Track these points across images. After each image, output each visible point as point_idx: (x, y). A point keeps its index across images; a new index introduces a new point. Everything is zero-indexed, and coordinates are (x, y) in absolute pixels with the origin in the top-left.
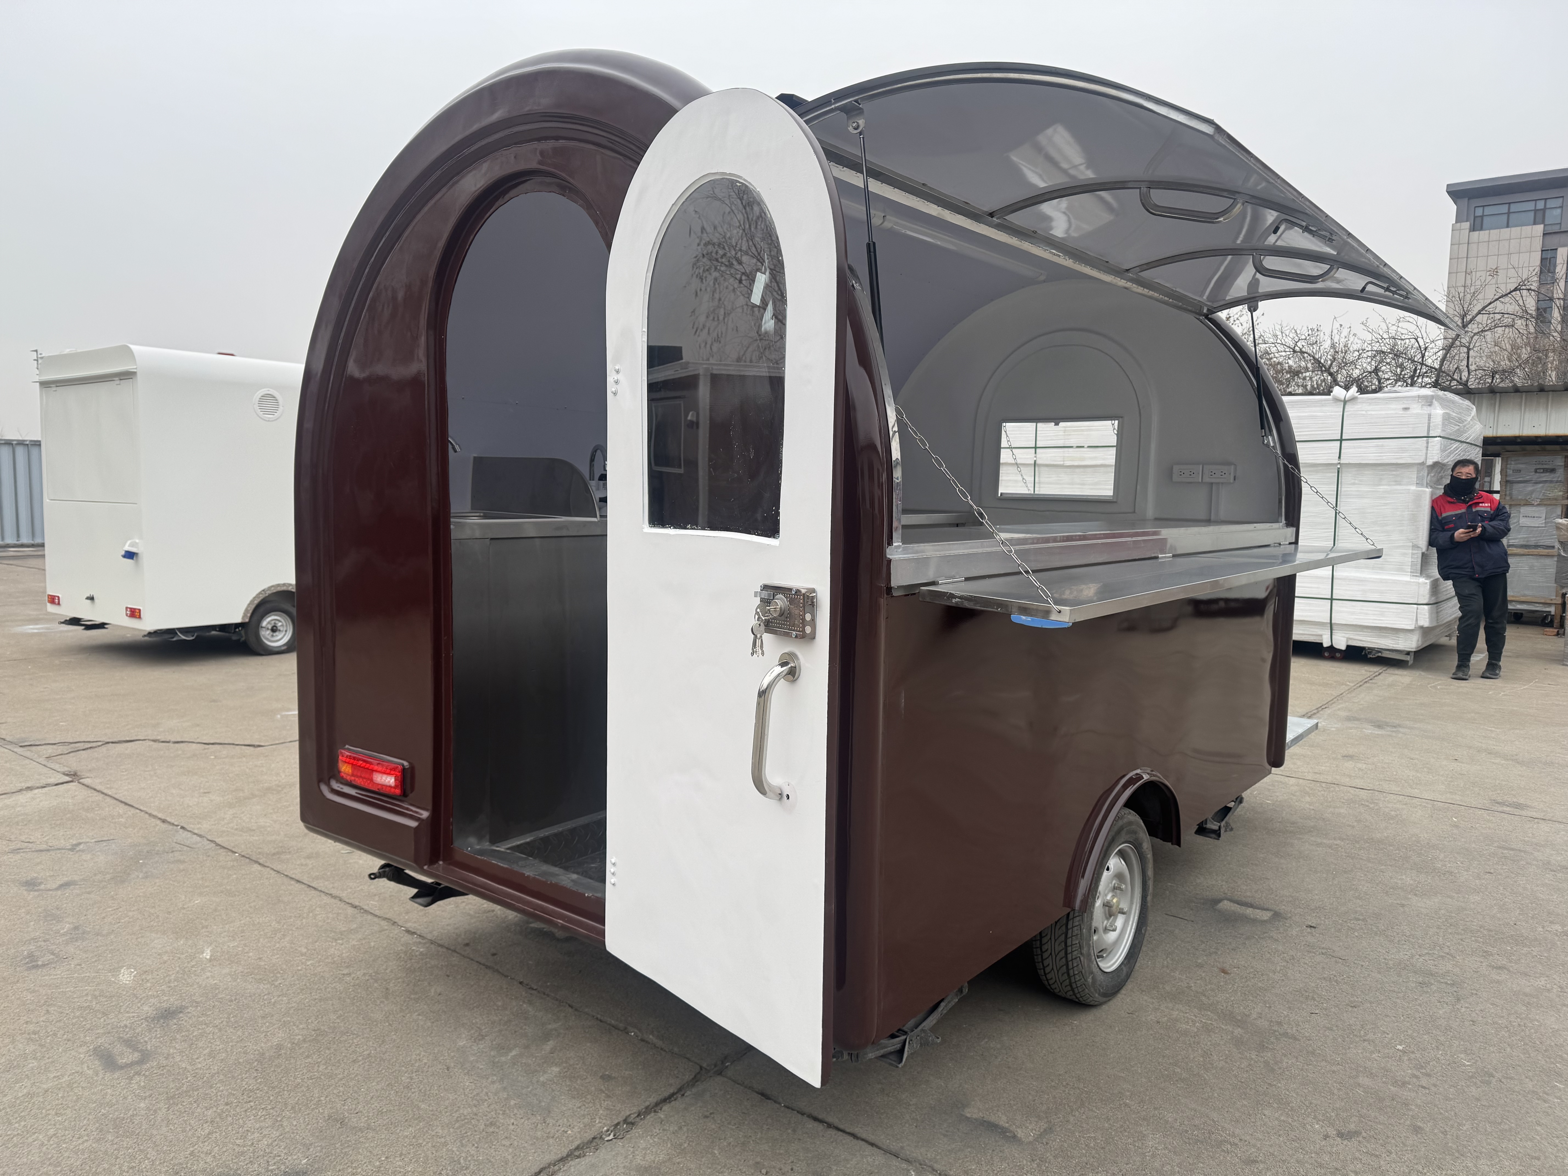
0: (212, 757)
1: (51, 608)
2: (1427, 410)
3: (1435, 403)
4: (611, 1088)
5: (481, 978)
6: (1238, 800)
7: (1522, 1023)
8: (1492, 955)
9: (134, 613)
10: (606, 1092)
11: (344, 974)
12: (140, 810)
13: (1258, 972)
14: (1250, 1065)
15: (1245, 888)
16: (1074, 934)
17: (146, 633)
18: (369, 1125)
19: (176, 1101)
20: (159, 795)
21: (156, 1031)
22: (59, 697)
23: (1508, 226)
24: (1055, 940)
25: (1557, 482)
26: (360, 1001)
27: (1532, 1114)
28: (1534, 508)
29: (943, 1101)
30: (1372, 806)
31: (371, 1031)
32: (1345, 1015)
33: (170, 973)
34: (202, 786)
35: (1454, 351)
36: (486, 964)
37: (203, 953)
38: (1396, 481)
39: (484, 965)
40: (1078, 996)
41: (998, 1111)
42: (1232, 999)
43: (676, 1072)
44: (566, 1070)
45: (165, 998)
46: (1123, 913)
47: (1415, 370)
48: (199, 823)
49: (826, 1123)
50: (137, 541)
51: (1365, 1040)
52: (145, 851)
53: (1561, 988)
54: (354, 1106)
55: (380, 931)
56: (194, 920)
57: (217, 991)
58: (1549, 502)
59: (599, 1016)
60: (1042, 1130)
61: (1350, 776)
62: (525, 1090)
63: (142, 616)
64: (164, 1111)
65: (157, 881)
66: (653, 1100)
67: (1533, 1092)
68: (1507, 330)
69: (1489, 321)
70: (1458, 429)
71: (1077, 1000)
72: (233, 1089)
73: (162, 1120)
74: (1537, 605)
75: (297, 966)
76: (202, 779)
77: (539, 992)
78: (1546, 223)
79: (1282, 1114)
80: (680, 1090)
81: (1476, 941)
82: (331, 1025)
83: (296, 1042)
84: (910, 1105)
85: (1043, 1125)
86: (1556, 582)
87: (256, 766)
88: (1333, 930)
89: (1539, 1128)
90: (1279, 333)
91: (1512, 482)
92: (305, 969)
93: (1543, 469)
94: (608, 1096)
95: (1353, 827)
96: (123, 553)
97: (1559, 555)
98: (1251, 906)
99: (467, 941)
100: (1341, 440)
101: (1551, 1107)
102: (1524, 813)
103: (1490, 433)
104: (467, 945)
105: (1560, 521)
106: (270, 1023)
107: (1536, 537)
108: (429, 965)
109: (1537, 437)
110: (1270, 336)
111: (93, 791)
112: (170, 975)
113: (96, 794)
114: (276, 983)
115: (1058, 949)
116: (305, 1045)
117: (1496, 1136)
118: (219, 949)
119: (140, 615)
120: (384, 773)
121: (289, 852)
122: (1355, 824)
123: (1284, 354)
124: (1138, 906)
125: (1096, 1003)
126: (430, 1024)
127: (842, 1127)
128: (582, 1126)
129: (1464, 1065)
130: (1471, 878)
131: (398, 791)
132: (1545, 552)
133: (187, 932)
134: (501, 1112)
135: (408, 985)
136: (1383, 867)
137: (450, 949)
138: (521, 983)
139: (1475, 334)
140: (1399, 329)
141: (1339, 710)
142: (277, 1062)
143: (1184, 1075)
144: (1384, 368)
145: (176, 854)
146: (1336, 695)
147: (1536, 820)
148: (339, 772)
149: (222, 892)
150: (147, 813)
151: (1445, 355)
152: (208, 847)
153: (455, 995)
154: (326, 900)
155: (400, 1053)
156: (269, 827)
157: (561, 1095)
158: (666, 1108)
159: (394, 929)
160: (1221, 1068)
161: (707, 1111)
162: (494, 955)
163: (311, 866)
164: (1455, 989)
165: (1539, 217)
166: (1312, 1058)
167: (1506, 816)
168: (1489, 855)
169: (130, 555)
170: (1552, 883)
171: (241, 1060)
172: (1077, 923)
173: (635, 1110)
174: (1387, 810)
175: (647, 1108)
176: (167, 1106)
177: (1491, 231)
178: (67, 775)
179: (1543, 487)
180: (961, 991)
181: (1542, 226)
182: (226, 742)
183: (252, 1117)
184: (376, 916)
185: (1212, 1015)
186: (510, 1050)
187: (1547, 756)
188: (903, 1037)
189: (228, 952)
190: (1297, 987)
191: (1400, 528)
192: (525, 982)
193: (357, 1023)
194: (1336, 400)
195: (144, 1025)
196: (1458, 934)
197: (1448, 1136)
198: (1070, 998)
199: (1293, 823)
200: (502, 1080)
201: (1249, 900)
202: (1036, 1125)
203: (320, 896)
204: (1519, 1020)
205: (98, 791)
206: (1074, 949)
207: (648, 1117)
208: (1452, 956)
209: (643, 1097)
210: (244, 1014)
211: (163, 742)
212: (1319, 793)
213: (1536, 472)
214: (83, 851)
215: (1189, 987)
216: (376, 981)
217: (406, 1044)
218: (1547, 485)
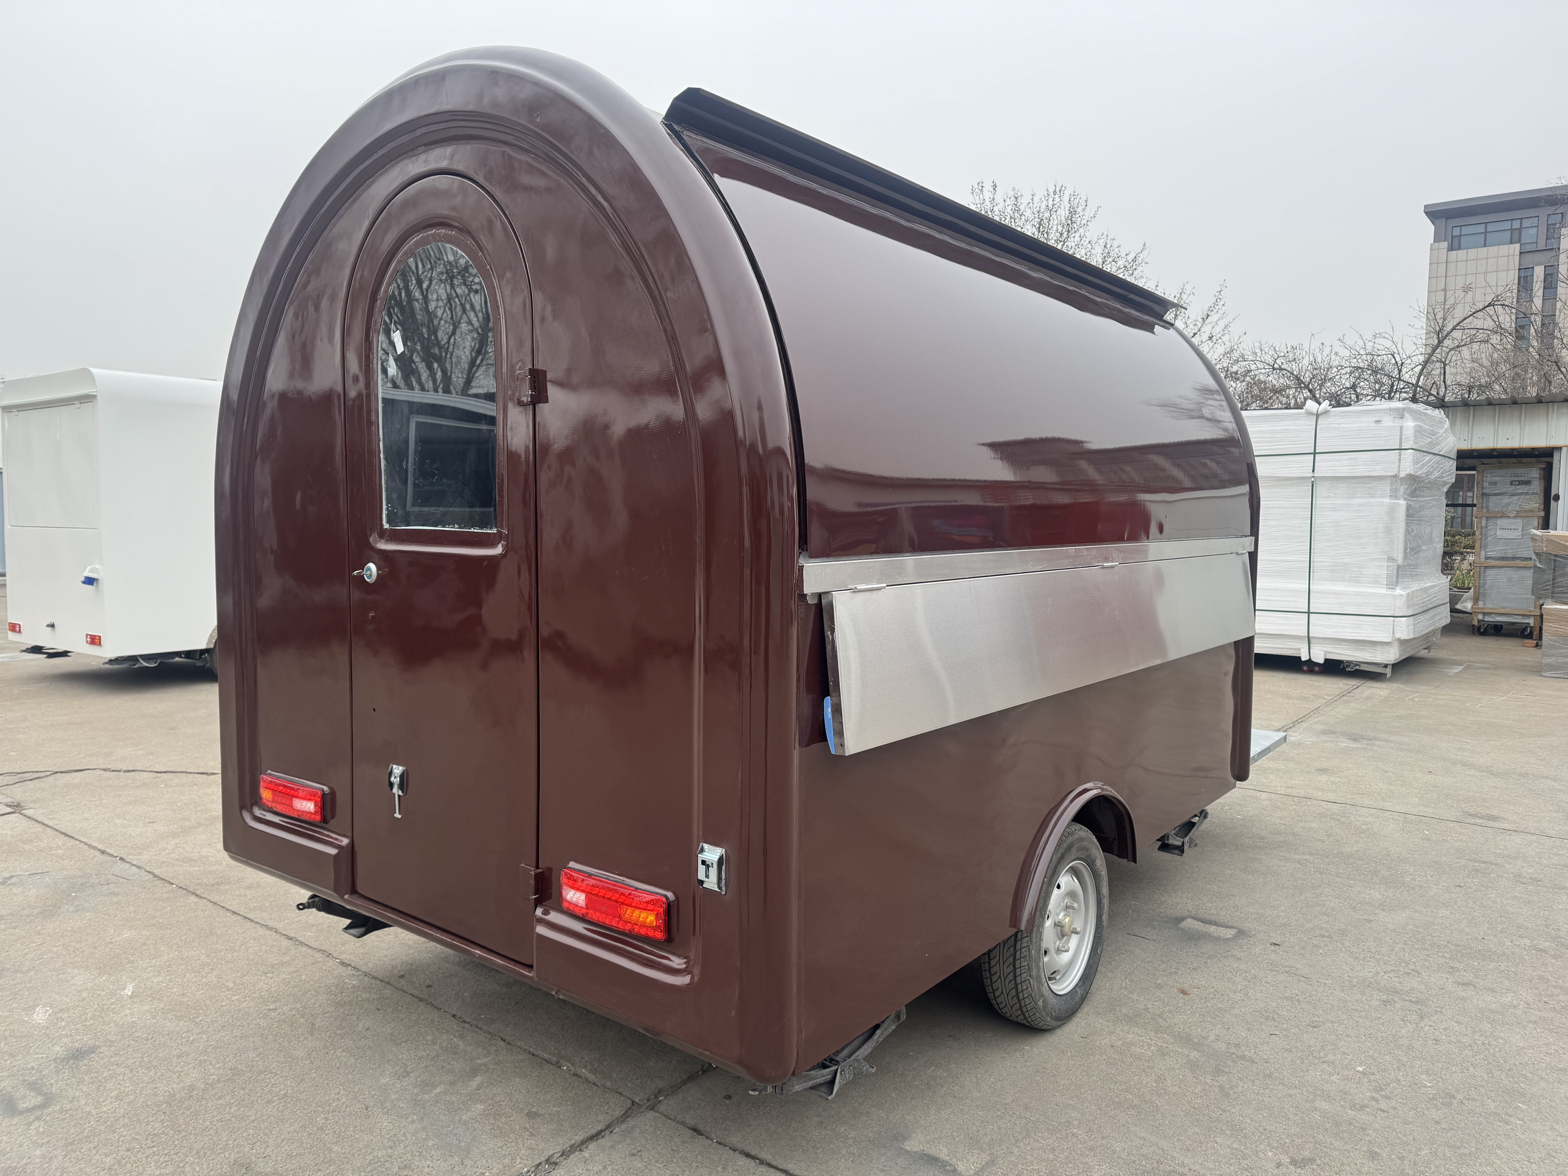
0: (162, 786)
1: (12, 636)
2: (1398, 422)
3: (1407, 415)
4: (536, 1126)
5: (413, 1011)
6: (1203, 814)
7: (1487, 1042)
8: (1458, 970)
9: (94, 640)
10: (531, 1130)
11: (270, 1010)
12: (80, 841)
13: (1218, 992)
14: (1204, 1090)
15: (1210, 905)
16: (1022, 956)
17: (107, 660)
18: (276, 1170)
19: (74, 1147)
20: (102, 826)
21: (64, 1073)
22: (13, 726)
23: (1485, 246)
24: (1004, 963)
25: (1533, 494)
26: (283, 1037)
27: (1493, 1137)
28: (1511, 520)
29: (883, 1134)
30: (1343, 820)
31: (291, 1069)
32: (1305, 1035)
33: (88, 1011)
34: (148, 815)
35: (1429, 367)
36: (420, 996)
37: (124, 989)
38: (1369, 494)
39: (417, 997)
40: (1029, 1020)
41: (939, 1143)
42: (1190, 1020)
43: (606, 1108)
44: (491, 1107)
45: (80, 1037)
46: (1077, 933)
47: (1392, 386)
48: (139, 854)
49: (758, 1159)
50: (97, 567)
51: (1324, 1062)
52: (80, 883)
53: (1528, 1004)
54: (263, 1150)
55: (313, 964)
56: (120, 955)
57: (134, 1030)
58: (1524, 514)
59: (531, 1050)
60: (983, 1163)
61: (1323, 790)
62: (446, 1129)
63: (102, 643)
64: (60, 1158)
65: (88, 914)
66: (579, 1138)
67: (1496, 1113)
68: (1483, 345)
69: (1464, 337)
70: (1431, 442)
71: (1028, 1024)
72: (137, 1134)
73: (57, 1169)
74: (1516, 617)
75: (222, 1002)
76: (149, 809)
77: (471, 1025)
78: (1523, 242)
79: (1234, 1141)
80: (608, 1127)
81: (1443, 957)
82: (249, 1063)
83: (210, 1082)
84: (848, 1139)
85: (985, 1157)
86: (1533, 593)
87: (207, 794)
88: (1297, 948)
89: (1499, 1152)
90: (1258, 351)
91: (1488, 495)
92: (230, 1005)
93: (1519, 481)
94: (532, 1135)
95: (1323, 841)
96: (83, 579)
97: (1535, 566)
98: (1216, 924)
99: (402, 973)
100: (1315, 454)
101: (1512, 1129)
102: (1497, 824)
103: (1465, 446)
104: (402, 976)
105: (1535, 532)
106: (185, 1063)
107: (1514, 549)
108: (360, 999)
109: (1513, 450)
110: (1249, 353)
111: (34, 822)
112: (87, 1014)
113: (37, 825)
114: (197, 1020)
115: (1007, 971)
116: (219, 1086)
117: (1455, 1161)
118: (142, 985)
119: (100, 642)
120: (304, 799)
121: (229, 883)
122: (1326, 838)
123: (1263, 371)
124: (1094, 925)
125: (1049, 1027)
126: (353, 1060)
127: (774, 1163)
128: (501, 1167)
129: (1426, 1087)
130: (1440, 892)
131: (318, 818)
132: (1523, 564)
133: (111, 968)
134: (417, 1154)
135: (336, 1020)
136: (1352, 882)
137: (384, 981)
138: (454, 1016)
139: (1451, 350)
140: (1376, 345)
141: (1315, 723)
142: (187, 1103)
143: (1136, 1101)
144: (1362, 384)
145: (111, 886)
146: (1313, 708)
147: (1509, 832)
148: (261, 798)
149: (153, 925)
150: (86, 844)
151: (1422, 370)
152: (145, 879)
153: (384, 1029)
154: (261, 931)
155: (319, 1092)
156: (212, 856)
157: (483, 1135)
158: (592, 1146)
159: (328, 961)
160: (1174, 1094)
161: (635, 1149)
162: (429, 986)
163: (249, 897)
164: (1420, 1007)
165: (1515, 237)
166: (1268, 1082)
167: (1478, 828)
168: (1460, 868)
169: (90, 581)
170: (1523, 895)
171: (149, 1103)
172: (1025, 945)
173: (559, 1149)
174: (1358, 823)
175: (572, 1146)
176: (64, 1153)
177: (1469, 250)
178: (10, 806)
179: (1519, 499)
180: (898, 1017)
181: (1519, 245)
182: (179, 770)
183: (153, 1164)
184: (311, 947)
185: (1168, 1038)
186: (435, 1087)
187: (1522, 767)
188: (836, 1067)
189: (152, 988)
190: (1257, 1007)
191: (1375, 541)
192: (458, 1015)
193: (277, 1061)
194: (1309, 413)
195: (52, 1067)
196: (1425, 949)
197: (1405, 1162)
198: (1022, 1022)
199: (1262, 838)
200: (422, 1119)
201: (1213, 918)
202: (978, 1158)
203: (255, 928)
204: (1483, 1038)
205: (39, 822)
206: (1022, 972)
207: (573, 1156)
208: (1417, 972)
209: (569, 1135)
210: (159, 1053)
211: (114, 771)
212: (1291, 808)
213: (1512, 484)
214: (14, 884)
215: (1146, 1009)
216: (303, 1017)
217: (326, 1082)
218: (1523, 497)
